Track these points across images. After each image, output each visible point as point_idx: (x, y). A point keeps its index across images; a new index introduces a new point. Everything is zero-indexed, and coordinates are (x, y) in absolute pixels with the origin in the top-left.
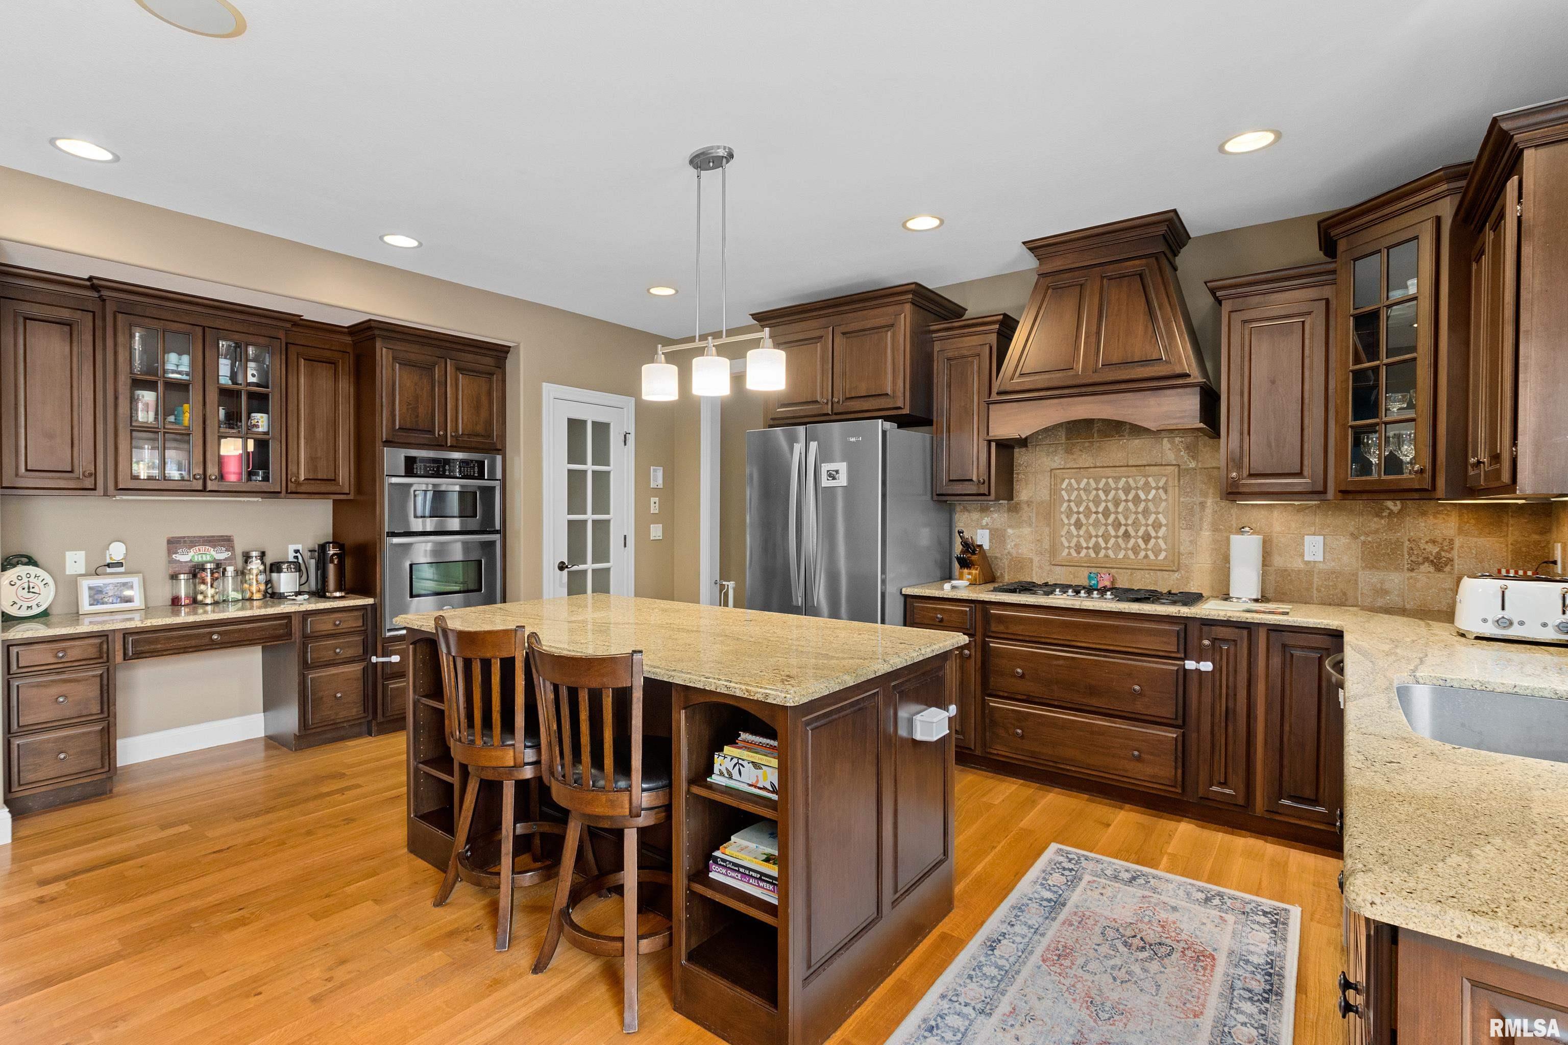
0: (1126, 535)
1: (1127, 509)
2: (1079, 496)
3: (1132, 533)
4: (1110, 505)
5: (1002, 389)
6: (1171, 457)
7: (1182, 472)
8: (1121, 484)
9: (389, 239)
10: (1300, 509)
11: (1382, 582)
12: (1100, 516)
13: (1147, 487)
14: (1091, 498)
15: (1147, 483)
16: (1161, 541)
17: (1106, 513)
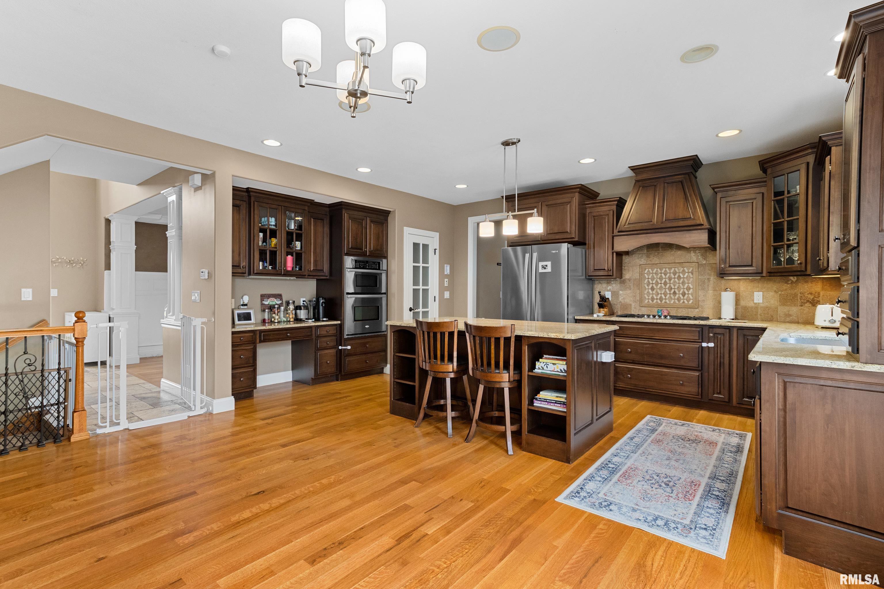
0: (675, 293)
1: (675, 282)
2: (653, 276)
3: (677, 292)
4: (667, 280)
5: (620, 230)
6: (694, 259)
7: (699, 265)
8: (672, 271)
9: (360, 170)
10: (752, 281)
11: (789, 311)
12: (663, 285)
13: (684, 272)
14: (658, 277)
15: (684, 271)
16: (690, 296)
17: (665, 284)
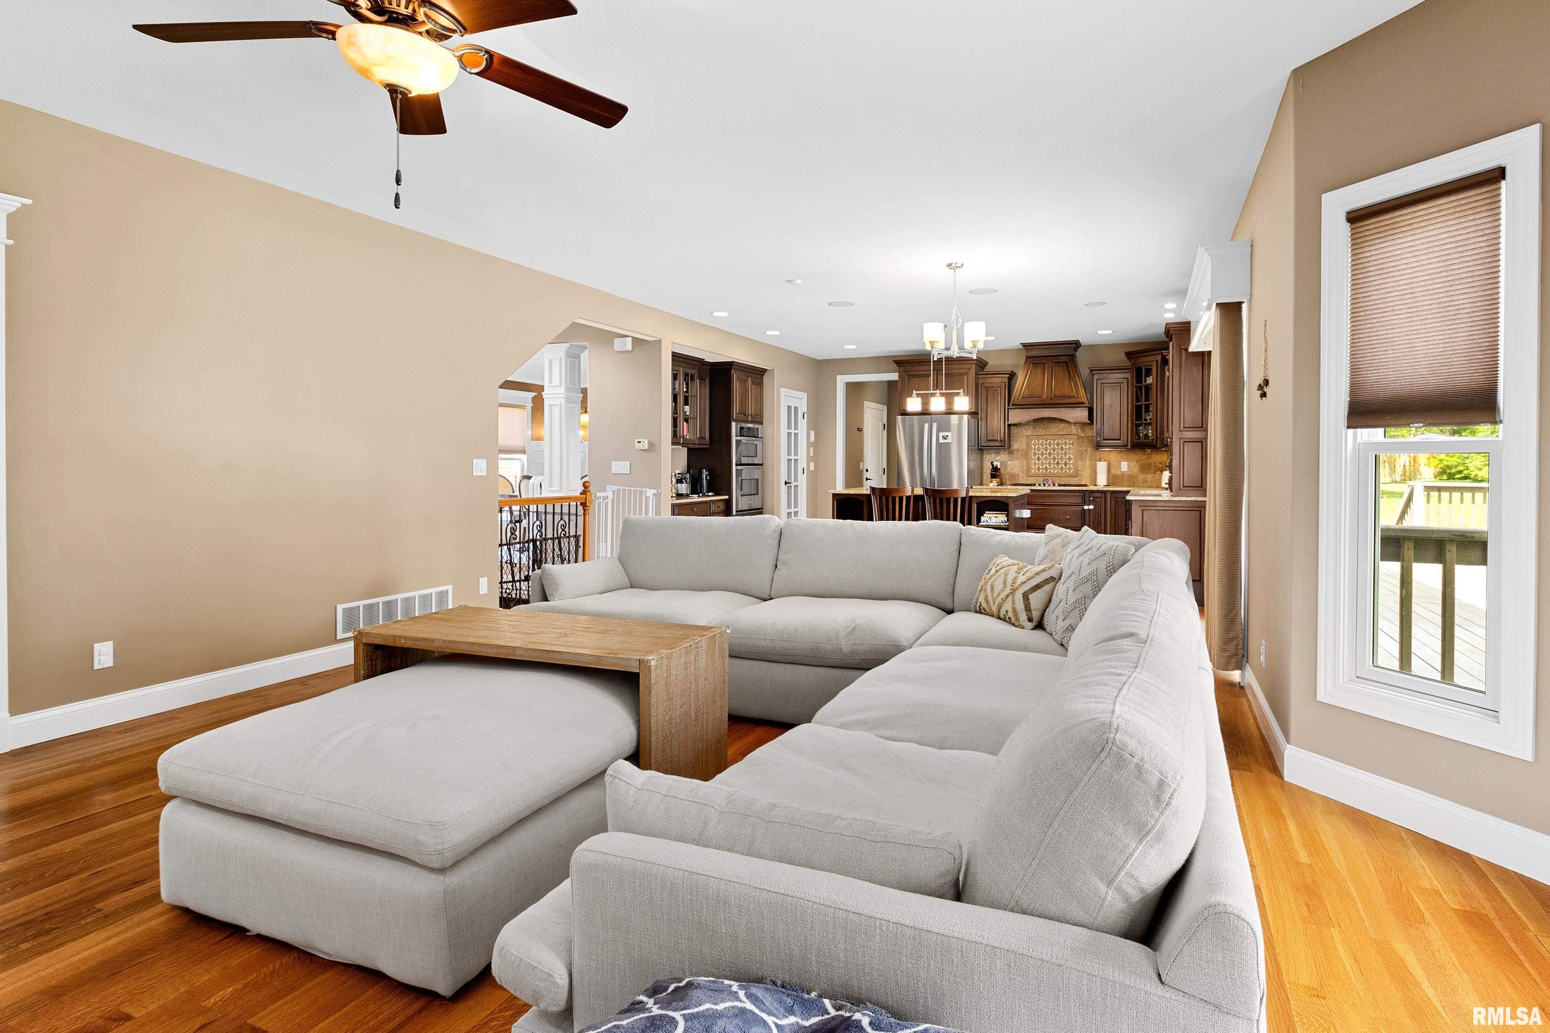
0: (1058, 463)
1: (1058, 452)
2: (1039, 447)
3: (1060, 462)
4: (1051, 451)
5: (1014, 403)
6: (1075, 431)
7: (1079, 438)
8: (1056, 442)
10: (1120, 452)
11: (1146, 478)
12: (1047, 455)
13: (1066, 444)
14: (1044, 448)
15: (1066, 442)
16: (1071, 465)
17: (1050, 454)
